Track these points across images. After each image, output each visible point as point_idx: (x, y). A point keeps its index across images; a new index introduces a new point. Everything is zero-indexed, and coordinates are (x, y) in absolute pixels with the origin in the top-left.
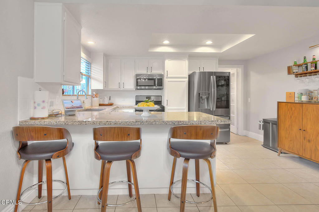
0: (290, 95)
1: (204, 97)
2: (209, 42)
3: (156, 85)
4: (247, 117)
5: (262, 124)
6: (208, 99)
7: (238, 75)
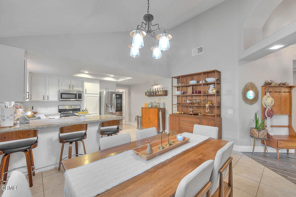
0: (146, 104)
1: (109, 106)
2: (112, 76)
3: (77, 98)
4: (130, 115)
5: (136, 118)
6: (111, 107)
7: (126, 93)
